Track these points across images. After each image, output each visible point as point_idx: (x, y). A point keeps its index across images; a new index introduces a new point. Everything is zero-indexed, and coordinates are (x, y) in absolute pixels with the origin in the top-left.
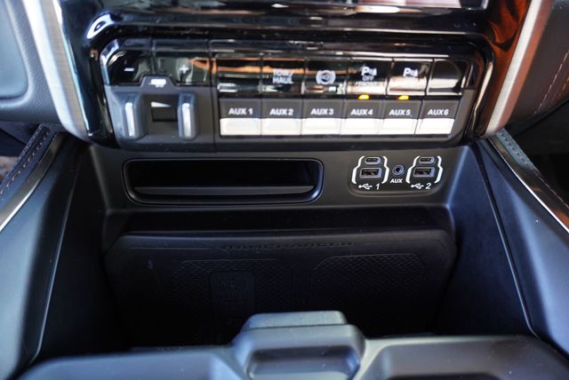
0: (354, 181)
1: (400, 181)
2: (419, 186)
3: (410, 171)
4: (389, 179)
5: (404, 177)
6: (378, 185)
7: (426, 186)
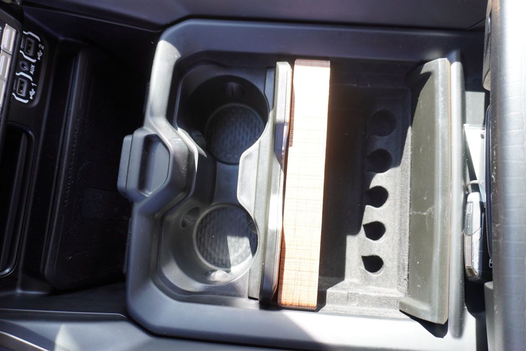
0: (26, 101)
1: (33, 66)
2: (40, 54)
3: (26, 57)
4: (30, 74)
5: (30, 63)
6: (33, 84)
7: (41, 49)
